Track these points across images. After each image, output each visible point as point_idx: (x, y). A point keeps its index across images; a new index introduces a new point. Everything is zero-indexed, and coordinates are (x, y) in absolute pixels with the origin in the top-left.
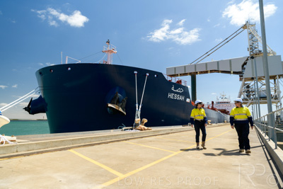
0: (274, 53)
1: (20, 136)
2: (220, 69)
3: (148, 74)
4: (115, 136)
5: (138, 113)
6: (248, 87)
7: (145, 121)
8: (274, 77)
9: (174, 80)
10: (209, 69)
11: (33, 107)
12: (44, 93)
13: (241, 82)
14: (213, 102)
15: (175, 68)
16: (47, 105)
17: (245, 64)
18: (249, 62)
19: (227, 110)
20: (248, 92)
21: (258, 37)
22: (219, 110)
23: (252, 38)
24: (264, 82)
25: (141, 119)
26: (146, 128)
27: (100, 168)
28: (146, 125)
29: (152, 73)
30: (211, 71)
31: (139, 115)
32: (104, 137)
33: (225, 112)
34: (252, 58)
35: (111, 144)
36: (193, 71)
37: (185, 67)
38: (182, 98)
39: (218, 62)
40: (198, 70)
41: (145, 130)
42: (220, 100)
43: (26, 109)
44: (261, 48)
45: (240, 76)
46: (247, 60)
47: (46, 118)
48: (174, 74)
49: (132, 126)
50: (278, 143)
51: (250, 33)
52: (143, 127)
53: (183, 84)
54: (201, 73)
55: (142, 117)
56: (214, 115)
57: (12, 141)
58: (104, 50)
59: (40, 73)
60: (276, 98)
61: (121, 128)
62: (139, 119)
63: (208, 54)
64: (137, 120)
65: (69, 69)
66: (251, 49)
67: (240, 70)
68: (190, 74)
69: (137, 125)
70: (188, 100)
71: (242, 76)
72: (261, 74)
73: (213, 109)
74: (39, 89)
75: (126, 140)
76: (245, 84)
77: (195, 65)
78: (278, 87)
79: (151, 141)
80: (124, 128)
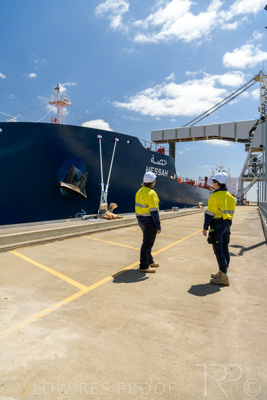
2: (222, 136)
3: (117, 140)
4: (76, 228)
5: (104, 195)
6: (255, 160)
7: (114, 206)
9: (155, 148)
10: (207, 135)
13: (247, 153)
14: (206, 178)
15: (163, 132)
17: (254, 129)
18: (259, 127)
20: (254, 166)
23: (265, 93)
25: (109, 204)
26: (115, 216)
27: (56, 277)
29: (123, 137)
30: (210, 138)
31: (105, 199)
32: (58, 230)
34: (263, 118)
37: (176, 130)
38: (165, 173)
39: (220, 126)
40: (193, 136)
41: (114, 218)
45: (247, 145)
46: (257, 124)
48: (161, 139)
51: (264, 88)
52: (111, 214)
53: (166, 153)
55: (109, 201)
61: (79, 216)
62: (106, 204)
63: (207, 114)
64: (103, 205)
66: (263, 109)
67: (247, 137)
68: (183, 140)
70: (173, 176)
71: (249, 145)
73: (206, 187)
75: (88, 234)
76: (251, 156)
77: (190, 129)
79: (122, 236)
80: (85, 216)
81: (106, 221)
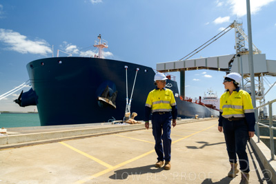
0: (259, 51)
1: (11, 128)
2: (208, 66)
3: (138, 69)
4: (105, 129)
5: (129, 107)
7: (135, 114)
8: (258, 75)
10: (197, 66)
11: (24, 100)
12: (35, 86)
14: (200, 97)
15: (165, 64)
16: (37, 97)
17: (232, 61)
18: (236, 60)
19: (214, 105)
21: (244, 36)
22: (206, 105)
23: (239, 36)
24: (249, 79)
25: (131, 113)
26: (136, 121)
27: (90, 159)
28: (136, 119)
29: (142, 68)
30: (200, 68)
31: (129, 110)
32: (94, 130)
33: (211, 107)
34: (239, 55)
35: (101, 136)
36: (182, 67)
37: (174, 63)
39: (206, 59)
40: (187, 67)
41: (135, 123)
42: (208, 96)
43: (16, 101)
44: (247, 47)
45: (227, 73)
46: (234, 57)
47: (37, 111)
48: (163, 69)
49: (122, 119)
50: (261, 137)
51: (237, 32)
52: (133, 120)
53: (172, 79)
54: (190, 69)
55: (132, 111)
56: (201, 109)
57: (2, 133)
58: (96, 44)
59: (31, 66)
60: (260, 95)
61: (110, 121)
62: (129, 113)
63: (196, 51)
64: (128, 114)
65: (60, 62)
66: (238, 47)
67: (227, 67)
68: (180, 70)
69: (128, 118)
70: (177, 95)
72: (246, 71)
73: (200, 103)
74: (29, 81)
75: (116, 133)
77: (184, 62)
78: (262, 84)
79: (140, 134)
80: (114, 122)
81: (129, 125)
